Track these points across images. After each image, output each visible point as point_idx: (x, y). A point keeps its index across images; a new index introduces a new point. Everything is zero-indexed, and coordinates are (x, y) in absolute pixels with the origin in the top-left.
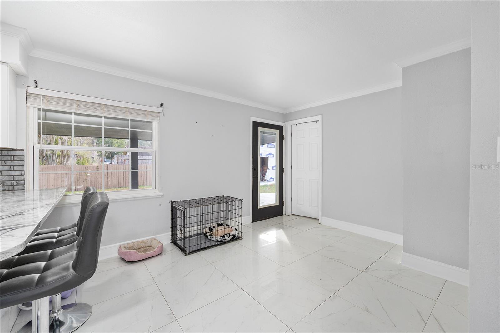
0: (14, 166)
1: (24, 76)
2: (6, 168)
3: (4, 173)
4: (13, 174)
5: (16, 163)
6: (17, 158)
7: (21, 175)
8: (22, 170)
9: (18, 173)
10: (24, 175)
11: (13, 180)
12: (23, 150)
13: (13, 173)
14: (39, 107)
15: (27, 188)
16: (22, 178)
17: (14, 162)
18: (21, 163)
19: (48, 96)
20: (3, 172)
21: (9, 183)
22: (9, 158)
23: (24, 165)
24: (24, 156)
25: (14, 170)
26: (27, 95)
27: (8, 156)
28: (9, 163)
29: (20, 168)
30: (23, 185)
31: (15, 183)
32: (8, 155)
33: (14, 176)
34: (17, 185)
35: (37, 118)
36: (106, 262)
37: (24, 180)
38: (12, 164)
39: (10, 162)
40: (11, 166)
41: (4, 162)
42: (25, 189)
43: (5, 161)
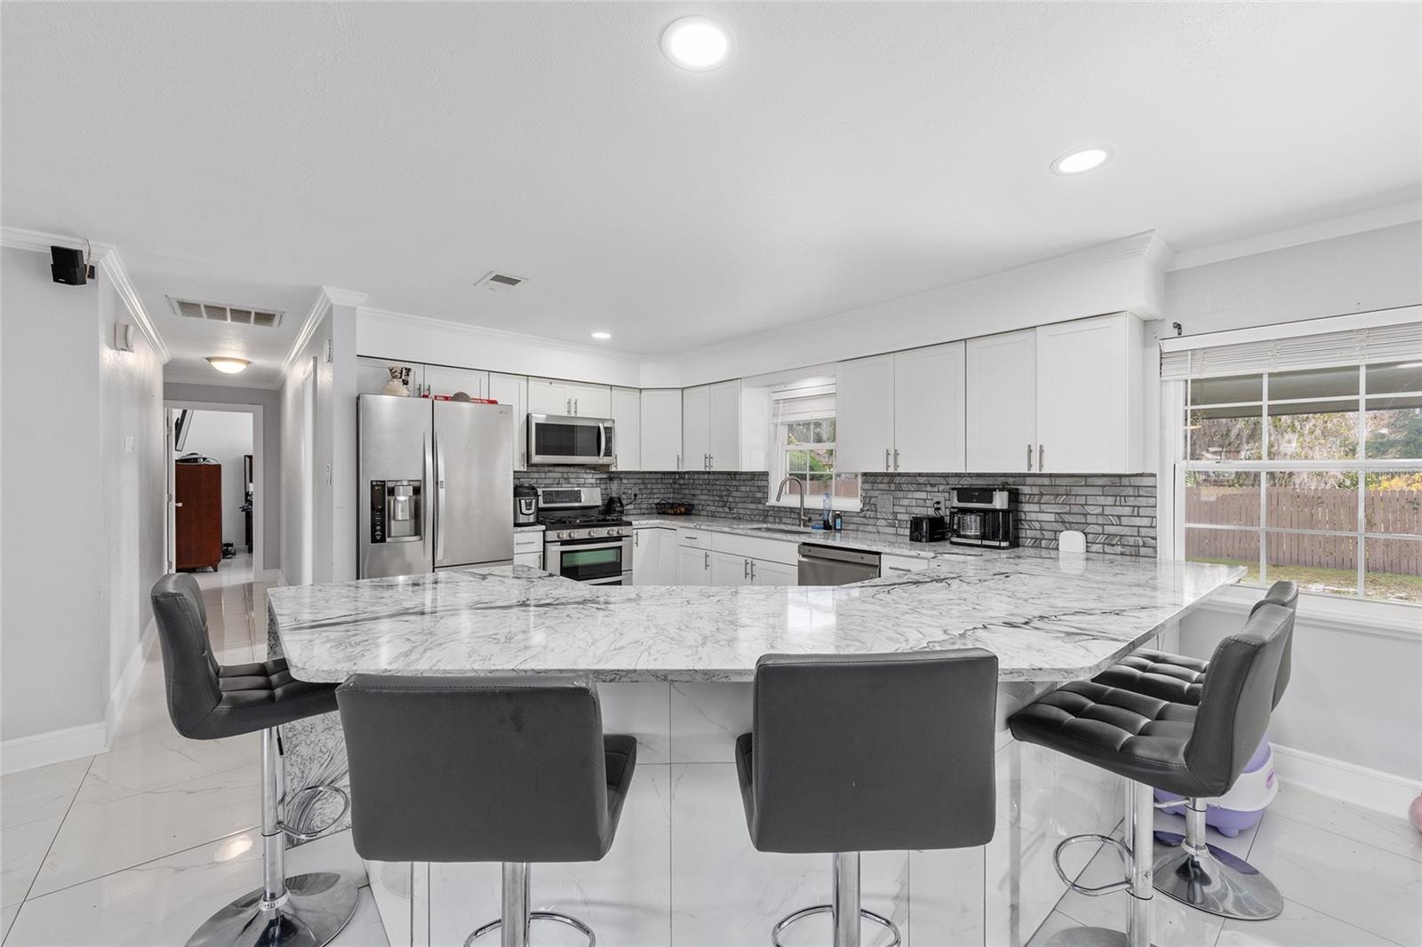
0: (1138, 507)
1: (1156, 320)
2: (1127, 511)
3: (1125, 521)
4: (1138, 524)
5: (1142, 501)
6: (1145, 492)
7: (1151, 527)
8: (1153, 517)
9: (1146, 522)
10: (1155, 527)
11: (1136, 534)
12: (1154, 475)
13: (1137, 521)
14: (1185, 377)
15: (1161, 555)
16: (1151, 532)
17: (1140, 499)
18: (1151, 501)
19: (1203, 349)
20: (1122, 518)
21: (1131, 541)
22: (1130, 491)
23: (1156, 507)
24: (1155, 487)
25: (1138, 516)
26: (1161, 358)
27: (1130, 488)
28: (1131, 501)
29: (1148, 512)
30: (1155, 548)
31: (1141, 543)
32: (1131, 486)
33: (1139, 527)
34: (1144, 546)
35: (1182, 401)
36: (1364, 817)
37: (1154, 538)
38: (1136, 504)
39: (1133, 498)
40: (1134, 507)
41: (1123, 498)
42: (1158, 556)
43: (1125, 496)
